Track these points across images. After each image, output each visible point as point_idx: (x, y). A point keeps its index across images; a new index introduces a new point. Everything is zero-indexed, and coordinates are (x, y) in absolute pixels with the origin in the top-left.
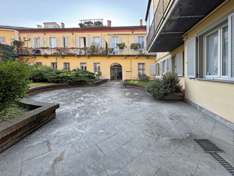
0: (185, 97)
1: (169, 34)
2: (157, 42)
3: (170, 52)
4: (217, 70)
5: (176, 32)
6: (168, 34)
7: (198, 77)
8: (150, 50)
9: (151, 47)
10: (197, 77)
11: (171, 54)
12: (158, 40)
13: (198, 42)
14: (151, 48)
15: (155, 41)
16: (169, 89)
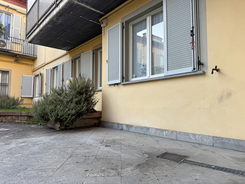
0: (102, 119)
1: (84, 8)
2: (57, 19)
3: (69, 50)
4: (145, 69)
5: (94, 8)
6: (82, 7)
7: (124, 80)
8: (36, 35)
9: (41, 30)
10: (123, 82)
11: (71, 55)
12: (60, 16)
13: (124, 30)
14: (38, 33)
15: (54, 17)
16: (83, 104)
